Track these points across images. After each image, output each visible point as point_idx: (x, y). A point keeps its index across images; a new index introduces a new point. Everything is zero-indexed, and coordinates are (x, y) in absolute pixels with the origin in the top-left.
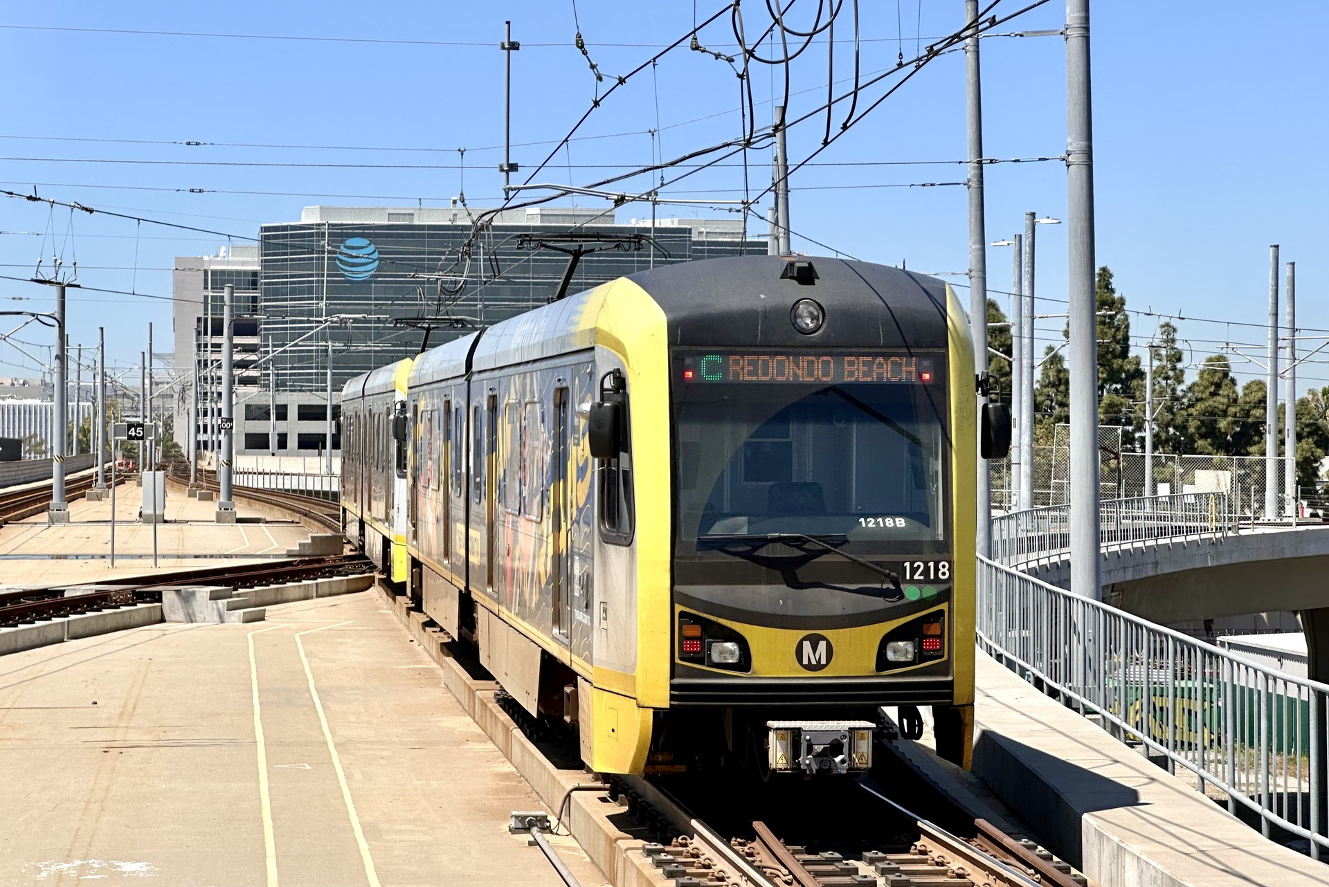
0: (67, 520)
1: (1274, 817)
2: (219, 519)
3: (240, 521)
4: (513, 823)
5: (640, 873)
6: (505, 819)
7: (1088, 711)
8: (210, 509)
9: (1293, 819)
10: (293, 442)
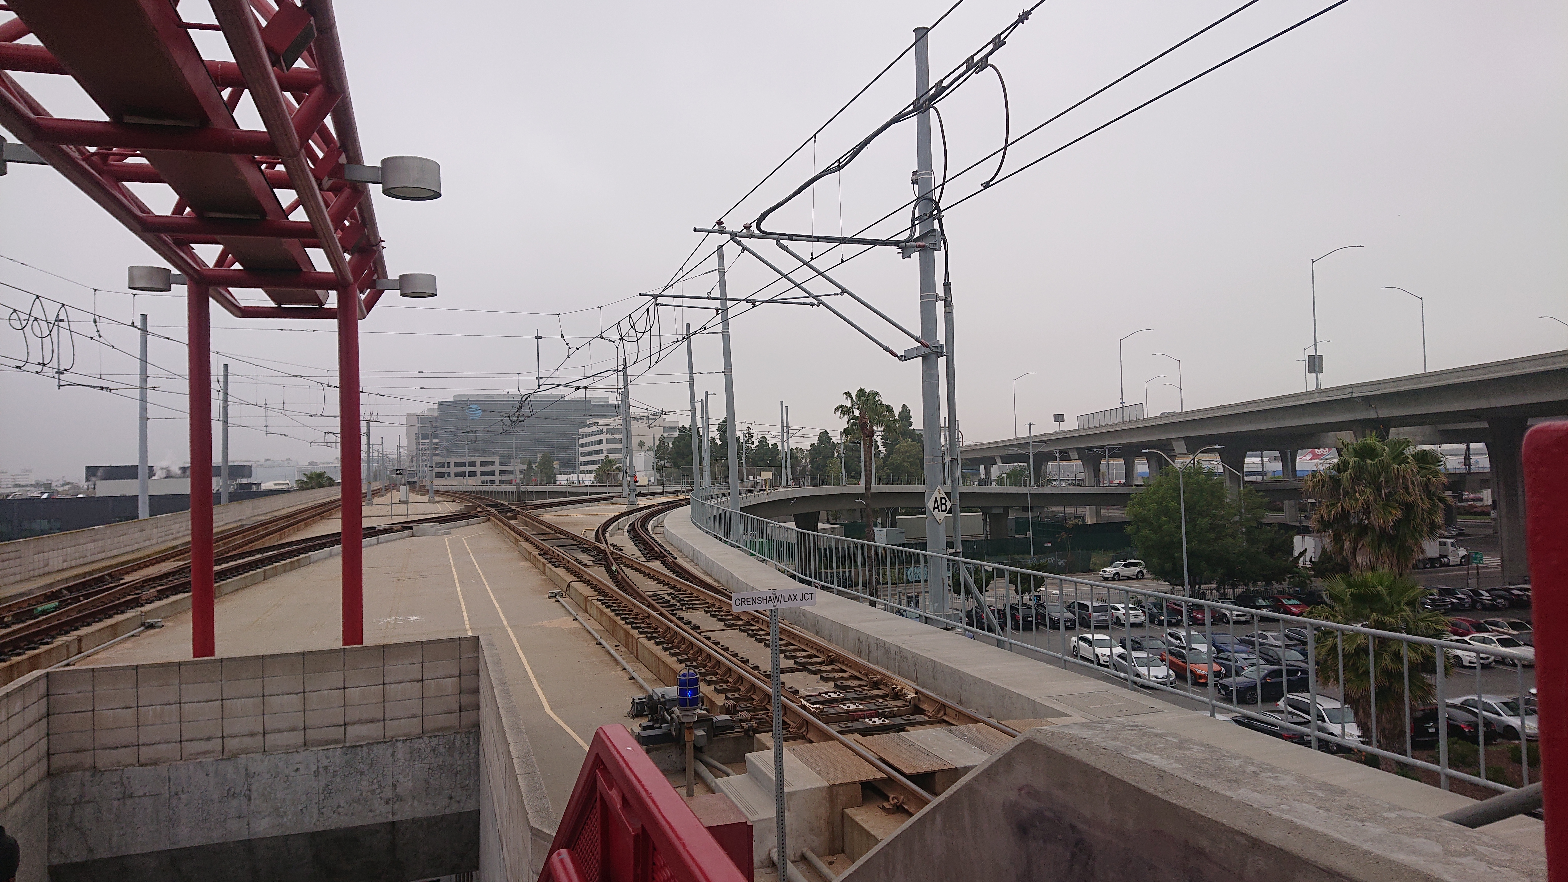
0: (372, 504)
1: (800, 575)
2: (429, 501)
3: (436, 502)
4: (550, 595)
5: (597, 607)
6: (546, 593)
7: (738, 547)
8: (425, 498)
9: (806, 575)
10: (453, 475)
